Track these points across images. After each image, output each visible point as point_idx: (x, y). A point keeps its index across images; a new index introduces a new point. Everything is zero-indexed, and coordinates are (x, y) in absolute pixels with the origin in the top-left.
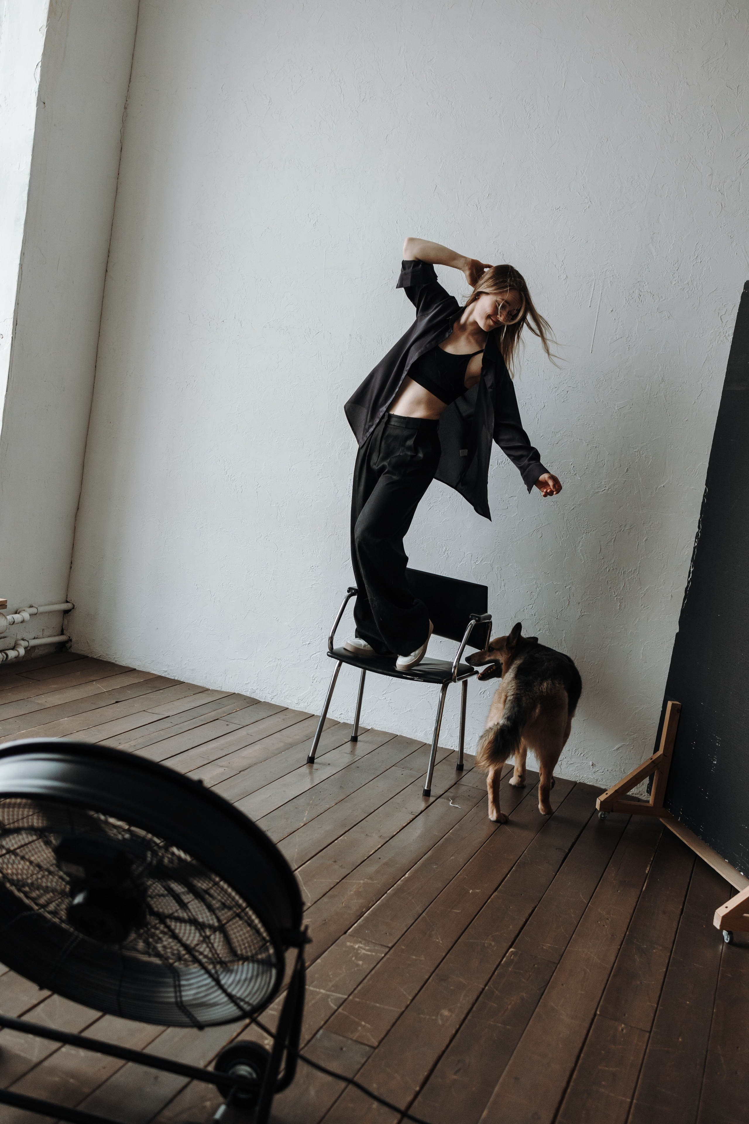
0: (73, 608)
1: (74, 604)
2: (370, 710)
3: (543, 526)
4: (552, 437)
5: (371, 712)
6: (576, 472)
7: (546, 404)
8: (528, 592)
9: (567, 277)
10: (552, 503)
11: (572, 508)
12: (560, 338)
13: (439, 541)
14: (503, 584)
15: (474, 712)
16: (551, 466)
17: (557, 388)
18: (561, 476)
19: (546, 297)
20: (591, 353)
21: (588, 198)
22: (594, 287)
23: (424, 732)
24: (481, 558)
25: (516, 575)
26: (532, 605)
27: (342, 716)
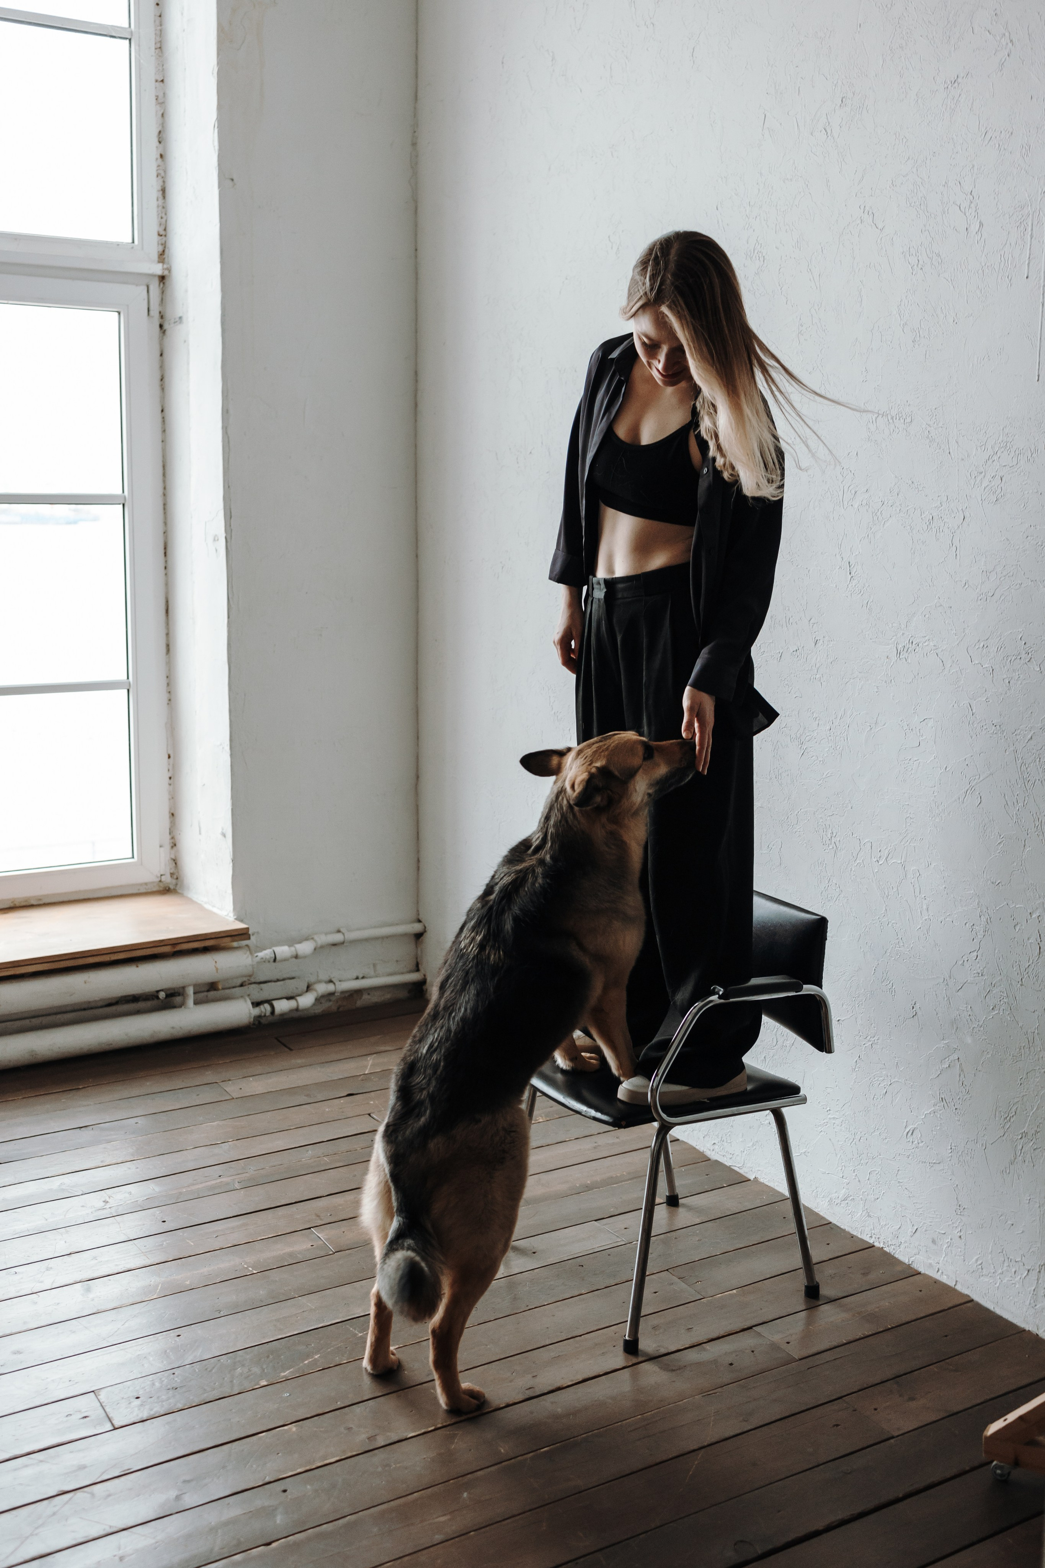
0: (425, 931)
1: (426, 925)
2: (751, 1144)
3: (981, 779)
4: (983, 583)
5: (753, 1145)
6: (1030, 654)
7: (967, 514)
8: (967, 924)
9: (981, 224)
10: (994, 727)
11: (1029, 736)
12: (980, 363)
13: (821, 818)
14: (925, 907)
15: (900, 1172)
16: (985, 646)
17: (983, 474)
18: (1004, 667)
19: (949, 280)
20: (1038, 380)
21: (1007, 34)
22: (1032, 230)
23: (829, 1199)
24: (887, 852)
25: (945, 888)
26: (975, 954)
27: (716, 1147)
